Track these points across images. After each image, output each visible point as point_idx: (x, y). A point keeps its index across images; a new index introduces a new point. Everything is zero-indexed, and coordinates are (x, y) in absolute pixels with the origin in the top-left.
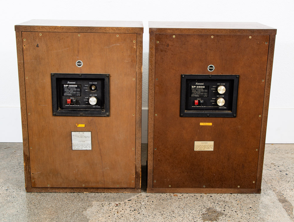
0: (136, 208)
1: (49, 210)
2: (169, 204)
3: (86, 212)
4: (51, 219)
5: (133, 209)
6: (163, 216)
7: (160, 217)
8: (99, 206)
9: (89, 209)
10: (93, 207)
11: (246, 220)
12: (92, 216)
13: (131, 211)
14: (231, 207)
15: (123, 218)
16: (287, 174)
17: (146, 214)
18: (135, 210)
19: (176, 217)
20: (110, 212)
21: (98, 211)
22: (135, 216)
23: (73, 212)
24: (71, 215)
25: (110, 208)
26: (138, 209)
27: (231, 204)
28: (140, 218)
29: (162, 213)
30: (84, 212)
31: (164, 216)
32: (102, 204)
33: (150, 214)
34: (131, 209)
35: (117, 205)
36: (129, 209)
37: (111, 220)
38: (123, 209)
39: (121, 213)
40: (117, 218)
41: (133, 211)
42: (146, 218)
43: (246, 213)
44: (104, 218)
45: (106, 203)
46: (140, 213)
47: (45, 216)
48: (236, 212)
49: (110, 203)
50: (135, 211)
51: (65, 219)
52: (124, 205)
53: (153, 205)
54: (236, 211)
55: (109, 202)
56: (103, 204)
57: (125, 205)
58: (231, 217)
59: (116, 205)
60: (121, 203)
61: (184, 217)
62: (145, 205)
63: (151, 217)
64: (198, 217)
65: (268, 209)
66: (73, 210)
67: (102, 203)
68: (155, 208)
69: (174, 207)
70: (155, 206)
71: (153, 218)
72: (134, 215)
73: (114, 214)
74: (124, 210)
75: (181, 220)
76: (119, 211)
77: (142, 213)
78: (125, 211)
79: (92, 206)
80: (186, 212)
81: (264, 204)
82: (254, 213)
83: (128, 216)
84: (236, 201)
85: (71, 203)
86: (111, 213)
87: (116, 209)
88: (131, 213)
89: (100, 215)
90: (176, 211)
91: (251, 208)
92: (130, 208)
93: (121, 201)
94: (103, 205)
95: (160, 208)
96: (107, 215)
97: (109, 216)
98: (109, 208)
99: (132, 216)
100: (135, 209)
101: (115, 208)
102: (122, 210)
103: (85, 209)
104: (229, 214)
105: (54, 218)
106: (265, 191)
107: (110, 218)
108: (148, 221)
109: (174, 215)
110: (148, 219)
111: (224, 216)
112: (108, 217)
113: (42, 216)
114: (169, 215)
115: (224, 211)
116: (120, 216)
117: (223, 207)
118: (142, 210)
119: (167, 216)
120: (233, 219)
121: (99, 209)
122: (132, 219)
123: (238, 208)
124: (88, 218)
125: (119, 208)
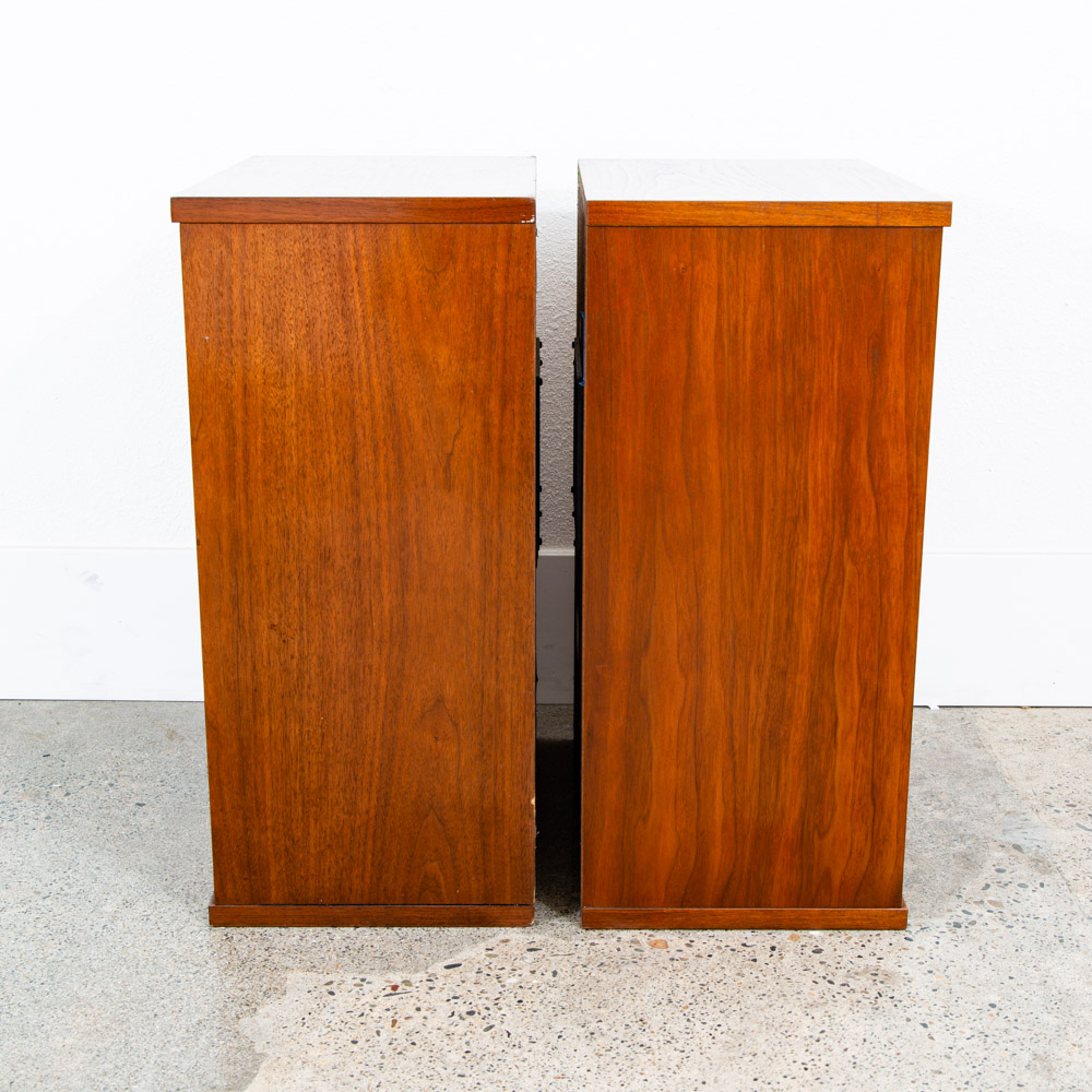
0: (480, 1002)
1: (89, 1011)
2: (628, 988)
3: (254, 1021)
4: (95, 1053)
5: (464, 1009)
6: (594, 1043)
7: (581, 1045)
8: (315, 994)
9: (267, 1008)
10: (286, 1000)
11: (969, 1068)
12: (279, 1041)
13: (456, 1017)
14: (904, 1003)
15: (416, 1051)
17: (520, 1031)
18: (471, 1013)
19: (654, 1047)
20: (363, 1019)
21: (307, 1017)
22: (467, 1043)
23: (195, 1021)
24: (186, 1035)
25: (363, 1000)
26: (487, 1009)
27: (905, 989)
28: (491, 1049)
29: (593, 1026)
30: (245, 1021)
31: (601, 1041)
32: (327, 984)
33: (537, 1034)
34: (457, 1009)
35: (395, 988)
36: (444, 1009)
37: (360, 1058)
38: (418, 1009)
39: (410, 1025)
40: (388, 1052)
41: (461, 1018)
42: (517, 1051)
43: (969, 1033)
44: (331, 1050)
45: (349, 978)
46: (491, 1027)
47: (70, 1041)
48: (925, 1026)
49: (363, 980)
50: (470, 1019)
51: (158, 1052)
52: (425, 986)
53: (553, 990)
54: (926, 1022)
55: (362, 976)
56: (331, 982)
57: (431, 988)
59: (389, 991)
60: (415, 978)
61: (687, 1049)
62: (520, 991)
63: (539, 1047)
65: (1074, 1012)
66: (198, 1009)
67: (329, 978)
68: (564, 1004)
69: (646, 999)
70: (565, 992)
71: (549, 1049)
72: (467, 1038)
73: (378, 1033)
74: (423, 1012)
75: (677, 1061)
76: (402, 1019)
77: (504, 1027)
78: (425, 1018)
79: (285, 993)
80: (698, 1023)
81: (1054, 991)
82: (1006, 1031)
83: (438, 1042)
84: (930, 972)
85: (191, 976)
86: (363, 1027)
87: (388, 1010)
88: (452, 1029)
89: (314, 1037)
90: (655, 1021)
91: (993, 1006)
92: (453, 1001)
93: (416, 971)
94: (332, 987)
95: (586, 1005)
96: (347, 1037)
97: (355, 1042)
98: (359, 1004)
99: (457, 1043)
100: (474, 1009)
101: (383, 1003)
102: (412, 1012)
103: (251, 1006)
105: (107, 1049)
106: (1063, 926)
107: (355, 1048)
108: (526, 1064)
109: (645, 1040)
110: (526, 1055)
112: (350, 1044)
113: (57, 1038)
114: (621, 1038)
116: (403, 1042)
117: (867, 1001)
118: (502, 1012)
119: (615, 1044)
121: (315, 1006)
122: (454, 1057)
123: (935, 1009)
124: (258, 1049)
125: (399, 1005)
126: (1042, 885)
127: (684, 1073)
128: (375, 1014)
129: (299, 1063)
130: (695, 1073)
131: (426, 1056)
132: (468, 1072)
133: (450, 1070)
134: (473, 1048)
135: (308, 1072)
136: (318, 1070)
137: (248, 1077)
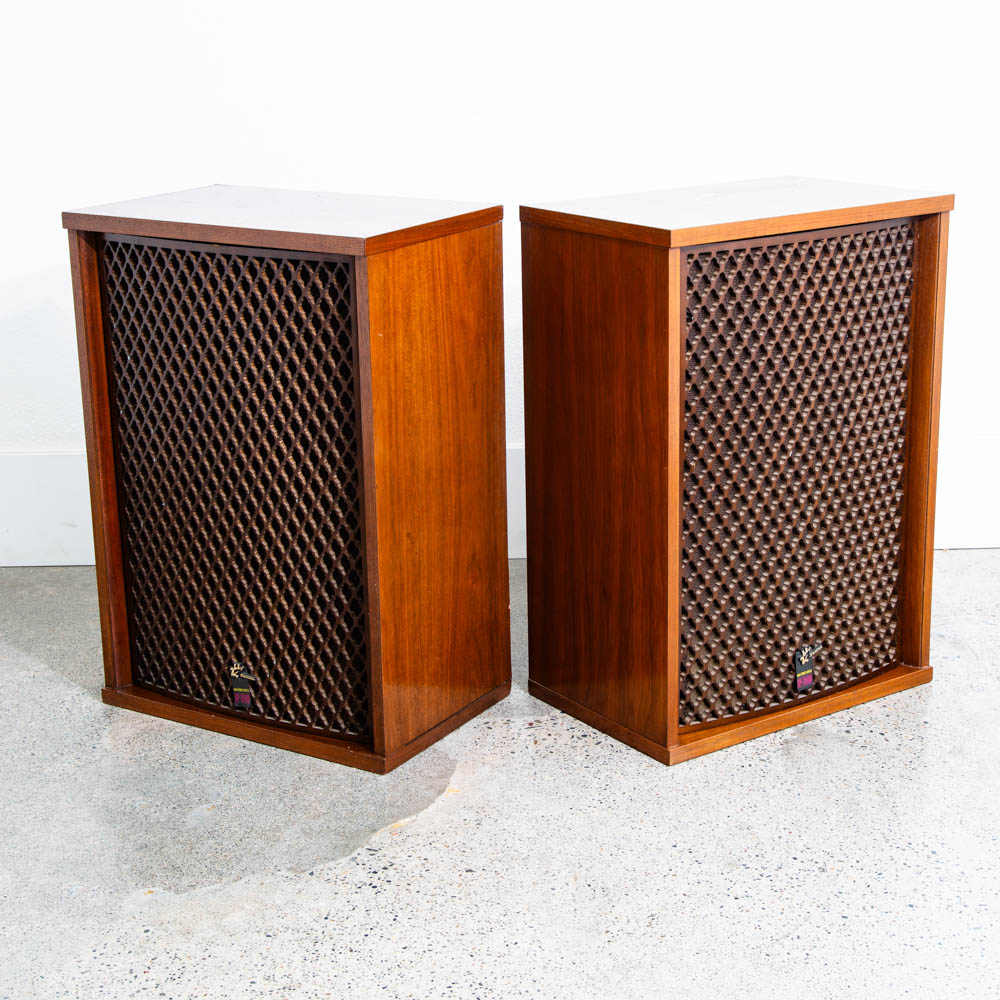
0: (589, 730)
5: (580, 734)
8: (480, 728)
9: (450, 736)
12: (464, 753)
13: (575, 738)
14: (868, 722)
15: (554, 756)
18: (585, 736)
20: (515, 741)
21: (478, 740)
22: (586, 751)
26: (595, 733)
27: (868, 716)
28: (602, 753)
34: (574, 734)
35: (531, 724)
36: (566, 735)
37: (519, 760)
38: (550, 735)
39: (546, 743)
40: (536, 757)
41: (579, 738)
42: (619, 754)
44: (499, 756)
45: (499, 719)
46: (600, 742)
48: (882, 734)
49: (509, 720)
50: (584, 739)
52: (551, 723)
54: (883, 732)
55: (507, 719)
56: (489, 722)
57: (556, 723)
58: (868, 747)
59: (527, 726)
60: (544, 718)
64: (772, 749)
67: (486, 720)
72: (585, 749)
73: (527, 747)
74: (553, 736)
76: (541, 740)
77: (608, 742)
78: (555, 739)
81: (967, 714)
83: (567, 751)
84: (884, 706)
86: (516, 745)
87: (530, 735)
88: (575, 744)
89: (486, 750)
92: (571, 730)
93: (542, 715)
94: (490, 724)
96: (507, 750)
97: (513, 753)
98: (510, 733)
99: (580, 751)
100: (587, 733)
101: (525, 733)
102: (546, 736)
104: (861, 741)
106: (973, 679)
107: (514, 755)
108: (626, 760)
112: (510, 754)
115: (848, 732)
116: (544, 752)
120: (874, 750)
122: (579, 758)
123: (888, 726)
124: (452, 757)
125: (536, 733)
126: (959, 657)
127: (729, 762)
128: (523, 737)
129: (481, 764)
130: (736, 762)
131: (561, 758)
132: (590, 765)
133: (579, 764)
134: (591, 753)
135: (488, 768)
136: (494, 767)
137: (450, 771)
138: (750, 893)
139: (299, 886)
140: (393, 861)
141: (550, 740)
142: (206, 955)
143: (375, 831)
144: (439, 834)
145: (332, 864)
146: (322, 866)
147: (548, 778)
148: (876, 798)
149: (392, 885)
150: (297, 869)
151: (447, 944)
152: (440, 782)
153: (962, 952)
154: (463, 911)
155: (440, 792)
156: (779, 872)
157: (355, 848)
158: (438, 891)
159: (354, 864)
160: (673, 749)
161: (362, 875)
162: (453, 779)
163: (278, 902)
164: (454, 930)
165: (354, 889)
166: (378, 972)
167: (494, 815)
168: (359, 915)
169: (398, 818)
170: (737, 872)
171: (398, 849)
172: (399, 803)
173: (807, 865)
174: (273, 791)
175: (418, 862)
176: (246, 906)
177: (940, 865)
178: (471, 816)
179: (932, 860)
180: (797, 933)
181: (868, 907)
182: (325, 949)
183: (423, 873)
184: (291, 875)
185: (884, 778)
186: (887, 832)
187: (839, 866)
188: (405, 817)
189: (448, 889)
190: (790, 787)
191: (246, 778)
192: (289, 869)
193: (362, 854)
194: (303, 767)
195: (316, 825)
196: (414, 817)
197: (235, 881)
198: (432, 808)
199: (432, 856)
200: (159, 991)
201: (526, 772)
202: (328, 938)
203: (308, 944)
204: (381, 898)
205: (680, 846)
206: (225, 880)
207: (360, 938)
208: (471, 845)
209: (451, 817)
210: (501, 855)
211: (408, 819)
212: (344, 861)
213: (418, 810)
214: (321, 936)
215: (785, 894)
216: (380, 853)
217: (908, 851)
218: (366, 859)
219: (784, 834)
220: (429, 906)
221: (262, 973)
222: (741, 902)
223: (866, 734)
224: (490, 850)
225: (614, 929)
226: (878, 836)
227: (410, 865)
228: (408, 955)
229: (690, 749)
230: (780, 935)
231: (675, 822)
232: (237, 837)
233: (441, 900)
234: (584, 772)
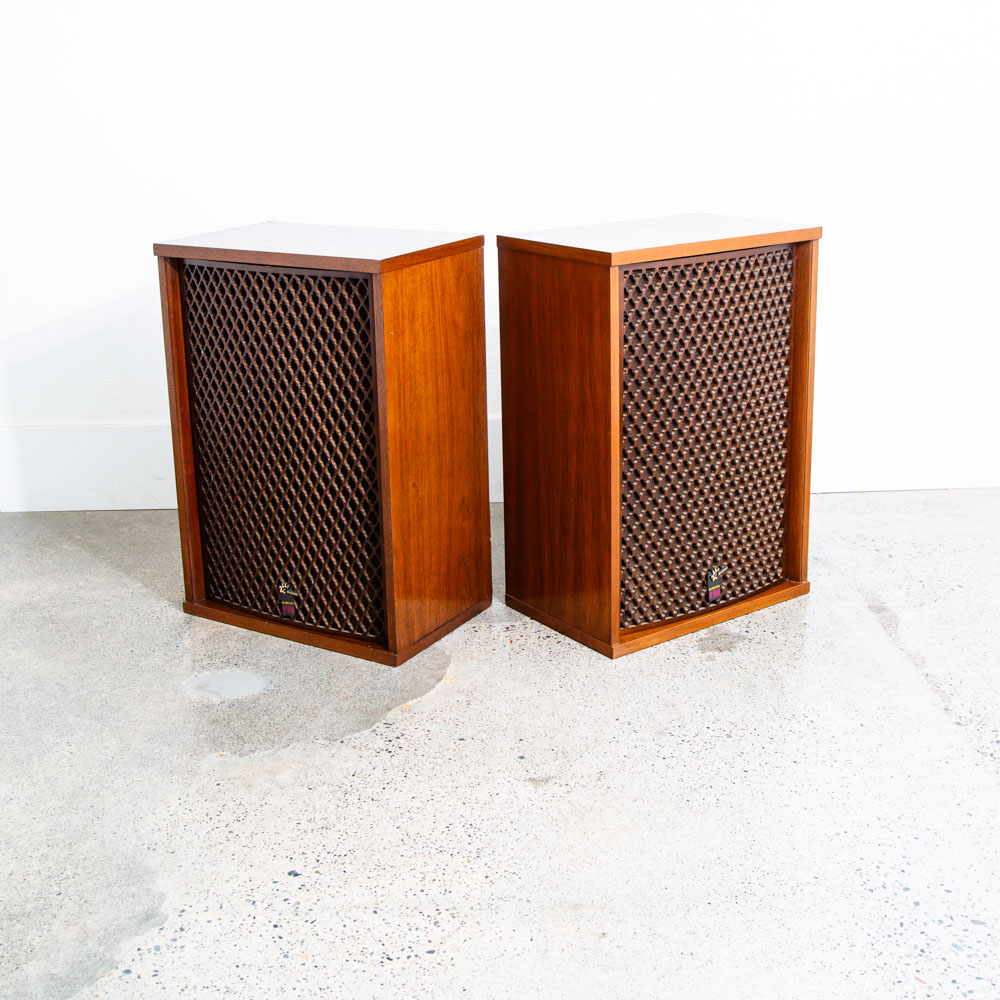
0: (552, 632)
5: (545, 635)
12: (457, 651)
13: (541, 639)
14: (763, 625)
15: (525, 652)
16: (891, 556)
18: (549, 637)
20: (495, 641)
21: (467, 641)
25: (493, 634)
26: (557, 634)
27: (762, 620)
28: (562, 650)
34: (540, 635)
35: (508, 628)
36: (535, 636)
37: (498, 656)
38: (522, 636)
39: (519, 642)
40: (512, 653)
41: (544, 639)
42: (575, 650)
43: (794, 635)
44: (484, 652)
45: (483, 625)
46: (560, 642)
50: (548, 639)
52: (522, 627)
54: (774, 632)
55: (489, 624)
56: (476, 627)
57: (527, 627)
58: (763, 643)
59: (505, 629)
60: (517, 624)
64: (690, 645)
65: (845, 625)
67: (473, 625)
72: (549, 646)
73: (505, 646)
74: (524, 637)
76: (515, 640)
77: (567, 641)
78: (526, 639)
81: (836, 617)
82: (812, 634)
83: (535, 649)
86: (496, 644)
87: (507, 637)
88: (541, 643)
89: (473, 648)
91: (806, 624)
92: (539, 632)
93: (516, 621)
96: (490, 648)
97: (494, 650)
98: (491, 635)
99: (545, 649)
101: (503, 635)
102: (519, 637)
104: (757, 639)
107: (495, 652)
111: (746, 641)
112: (492, 651)
115: (747, 632)
116: (518, 649)
117: (744, 625)
120: (767, 645)
121: (470, 636)
122: (545, 654)
123: (777, 627)
124: (447, 654)
125: (512, 635)
126: (829, 574)
127: (658, 655)
128: (502, 638)
129: (469, 659)
130: (663, 655)
131: (531, 654)
132: (553, 659)
133: (544, 659)
134: (553, 650)
135: (475, 662)
136: (479, 661)
137: (446, 665)
138: (676, 754)
139: (333, 751)
140: (404, 732)
141: (522, 640)
142: (264, 802)
143: (389, 709)
144: (438, 712)
145: (357, 735)
146: (349, 736)
147: (520, 668)
148: (769, 682)
149: (403, 750)
150: (331, 739)
151: (446, 795)
152: (439, 672)
153: (833, 795)
154: (458, 770)
155: (439, 680)
156: (697, 739)
157: (374, 723)
158: (438, 755)
159: (374, 734)
160: (615, 647)
161: (380, 743)
162: (448, 670)
163: (318, 763)
164: (451, 784)
165: (375, 753)
166: (393, 815)
167: (481, 697)
168: (378, 773)
169: (408, 700)
170: (664, 739)
171: (408, 724)
172: (408, 689)
173: (717, 733)
174: (312, 680)
175: (423, 733)
176: (294, 766)
177: (816, 731)
178: (462, 698)
179: (811, 727)
180: (710, 784)
181: (763, 764)
182: (353, 798)
183: (427, 741)
184: (326, 743)
185: (773, 665)
186: (777, 707)
187: (740, 733)
188: (413, 699)
189: (445, 753)
190: (704, 674)
191: (291, 670)
192: (326, 738)
193: (380, 727)
194: (335, 661)
195: (345, 705)
196: (419, 699)
197: (284, 747)
198: (433, 692)
199: (434, 728)
200: (228, 829)
201: (504, 664)
202: (355, 790)
203: (340, 795)
204: (395, 761)
205: (621, 720)
206: (276, 746)
207: (379, 790)
208: (462, 720)
209: (448, 699)
210: (485, 727)
211: (415, 701)
212: (367, 732)
213: (422, 694)
214: (350, 789)
215: (701, 755)
216: (393, 727)
217: (793, 720)
218: (383, 731)
219: (700, 709)
220: (431, 766)
221: (305, 817)
222: (668, 761)
223: (761, 633)
224: (477, 724)
225: (572, 783)
226: (771, 710)
227: (416, 735)
228: (415, 803)
229: (629, 646)
230: (697, 786)
231: (617, 702)
232: (286, 714)
233: (440, 762)
234: (548, 664)
